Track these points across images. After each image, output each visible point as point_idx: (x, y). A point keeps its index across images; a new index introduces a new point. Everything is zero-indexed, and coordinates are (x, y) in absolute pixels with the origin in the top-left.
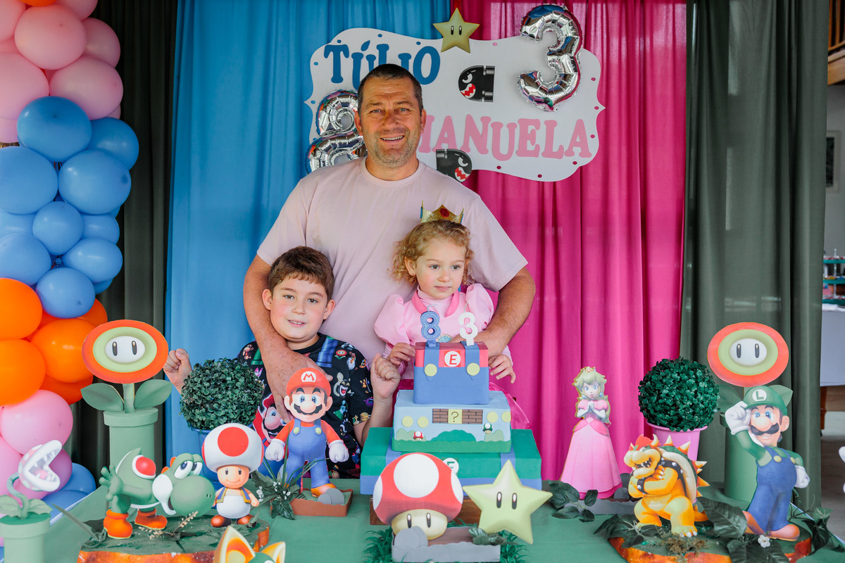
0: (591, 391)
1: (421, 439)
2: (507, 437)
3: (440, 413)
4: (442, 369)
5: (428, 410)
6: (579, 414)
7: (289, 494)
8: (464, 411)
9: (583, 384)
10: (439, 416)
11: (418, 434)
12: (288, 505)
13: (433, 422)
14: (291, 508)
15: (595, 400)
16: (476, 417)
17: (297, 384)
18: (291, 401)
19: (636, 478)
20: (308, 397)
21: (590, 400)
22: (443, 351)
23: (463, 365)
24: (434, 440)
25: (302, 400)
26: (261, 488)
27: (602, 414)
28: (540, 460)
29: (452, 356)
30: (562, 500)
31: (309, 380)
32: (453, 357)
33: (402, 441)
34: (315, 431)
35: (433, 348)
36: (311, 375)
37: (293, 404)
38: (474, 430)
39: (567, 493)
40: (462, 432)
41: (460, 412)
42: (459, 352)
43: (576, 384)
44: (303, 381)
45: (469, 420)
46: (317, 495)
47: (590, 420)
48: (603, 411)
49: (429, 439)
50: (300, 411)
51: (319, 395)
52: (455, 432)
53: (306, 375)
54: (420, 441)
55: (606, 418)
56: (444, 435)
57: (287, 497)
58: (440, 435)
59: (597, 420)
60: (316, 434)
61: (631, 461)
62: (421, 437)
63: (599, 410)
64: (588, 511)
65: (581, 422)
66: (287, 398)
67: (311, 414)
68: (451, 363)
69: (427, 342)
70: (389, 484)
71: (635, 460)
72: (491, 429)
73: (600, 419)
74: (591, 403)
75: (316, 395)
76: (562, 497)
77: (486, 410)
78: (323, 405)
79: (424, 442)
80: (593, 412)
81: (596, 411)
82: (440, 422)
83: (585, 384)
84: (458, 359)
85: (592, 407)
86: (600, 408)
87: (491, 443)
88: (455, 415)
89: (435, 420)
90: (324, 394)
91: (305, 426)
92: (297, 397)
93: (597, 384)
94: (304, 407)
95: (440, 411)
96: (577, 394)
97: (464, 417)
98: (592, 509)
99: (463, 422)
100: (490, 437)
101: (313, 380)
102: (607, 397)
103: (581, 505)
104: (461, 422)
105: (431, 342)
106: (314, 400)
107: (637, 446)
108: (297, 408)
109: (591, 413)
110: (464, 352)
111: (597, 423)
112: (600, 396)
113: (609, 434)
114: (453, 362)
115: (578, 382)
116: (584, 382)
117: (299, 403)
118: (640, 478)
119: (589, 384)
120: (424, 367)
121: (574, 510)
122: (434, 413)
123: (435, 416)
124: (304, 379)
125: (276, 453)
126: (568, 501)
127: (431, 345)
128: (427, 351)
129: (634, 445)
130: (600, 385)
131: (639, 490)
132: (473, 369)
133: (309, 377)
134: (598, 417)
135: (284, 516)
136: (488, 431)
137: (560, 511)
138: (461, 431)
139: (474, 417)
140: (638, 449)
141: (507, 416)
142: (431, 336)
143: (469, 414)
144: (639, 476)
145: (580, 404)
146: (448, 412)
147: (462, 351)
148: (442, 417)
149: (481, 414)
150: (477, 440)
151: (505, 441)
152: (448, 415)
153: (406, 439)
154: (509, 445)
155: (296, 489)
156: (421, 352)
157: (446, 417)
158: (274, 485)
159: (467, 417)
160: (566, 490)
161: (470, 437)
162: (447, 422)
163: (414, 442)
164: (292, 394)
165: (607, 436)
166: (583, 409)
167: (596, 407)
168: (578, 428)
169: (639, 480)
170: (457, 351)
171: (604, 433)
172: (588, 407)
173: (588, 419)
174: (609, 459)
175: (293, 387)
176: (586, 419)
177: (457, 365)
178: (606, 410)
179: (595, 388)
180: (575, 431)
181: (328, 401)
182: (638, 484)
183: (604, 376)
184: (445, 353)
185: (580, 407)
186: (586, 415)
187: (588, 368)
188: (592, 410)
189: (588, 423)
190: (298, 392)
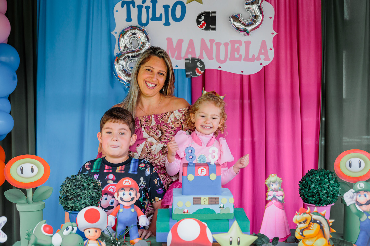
0: (275, 186)
1: (187, 213)
2: (232, 211)
4: (197, 177)
5: (191, 198)
6: (269, 198)
7: (119, 243)
8: (209, 198)
9: (270, 183)
10: (196, 201)
11: (186, 211)
13: (193, 204)
15: (277, 191)
16: (216, 201)
17: (121, 186)
18: (118, 195)
19: (299, 229)
20: (127, 193)
22: (197, 167)
24: (194, 213)
25: (124, 194)
27: (280, 198)
28: (249, 222)
29: (202, 170)
30: (260, 242)
31: (127, 184)
32: (202, 171)
33: (177, 214)
34: (131, 210)
35: (192, 166)
36: (128, 181)
37: (119, 197)
38: (212, 207)
39: (263, 239)
40: (209, 209)
41: (207, 199)
42: (205, 168)
43: (266, 183)
44: (124, 185)
45: (212, 203)
46: (133, 244)
47: (274, 201)
49: (191, 213)
50: (123, 201)
51: (133, 192)
52: (205, 209)
54: (186, 214)
55: (282, 200)
56: (199, 211)
57: (118, 245)
58: (197, 211)
60: (132, 212)
61: (296, 220)
62: (187, 212)
63: (279, 196)
65: (269, 203)
66: (116, 194)
67: (129, 202)
68: (201, 174)
70: (175, 234)
71: (298, 220)
72: (223, 207)
73: (279, 201)
74: (275, 192)
75: (131, 192)
76: (260, 241)
77: (220, 197)
78: (135, 197)
79: (189, 215)
80: (276, 197)
82: (197, 204)
83: (271, 183)
84: (205, 172)
85: (275, 195)
87: (224, 214)
88: (205, 200)
89: (194, 203)
90: (135, 191)
91: (126, 208)
92: (121, 193)
93: (278, 183)
94: (125, 198)
95: (197, 198)
97: (210, 201)
99: (209, 204)
100: (223, 211)
101: (129, 184)
102: (282, 189)
103: (271, 245)
104: (208, 204)
105: (191, 163)
106: (130, 194)
107: (299, 213)
108: (121, 199)
109: (275, 198)
111: (278, 203)
112: (279, 189)
114: (202, 173)
115: (268, 182)
116: (271, 182)
117: (122, 196)
118: (301, 229)
120: (187, 176)
122: (194, 199)
123: (194, 201)
124: (125, 184)
125: (111, 223)
126: (264, 243)
127: (190, 164)
128: (189, 167)
129: (298, 212)
131: (301, 235)
132: (213, 177)
139: (215, 201)
140: (300, 214)
141: (232, 200)
142: (190, 160)
143: (212, 199)
144: (301, 228)
145: (269, 193)
146: (201, 199)
147: (207, 167)
148: (198, 201)
149: (218, 199)
150: (216, 213)
151: (231, 213)
152: (201, 200)
153: (180, 213)
154: (233, 215)
155: (123, 241)
156: (185, 168)
157: (200, 201)
158: (111, 239)
159: (211, 201)
160: (262, 237)
161: (213, 212)
162: (201, 204)
163: (184, 215)
164: (118, 191)
165: (283, 209)
166: (270, 196)
167: (277, 195)
168: (268, 206)
169: (301, 230)
170: (204, 168)
171: (282, 208)
172: (273, 195)
173: (273, 201)
174: (284, 221)
175: (119, 188)
176: (272, 201)
177: (205, 174)
178: (282, 196)
179: (277, 185)
180: (266, 208)
181: (137, 195)
182: (300, 232)
183: (281, 179)
184: (198, 168)
185: (269, 195)
186: (272, 199)
187: (273, 175)
188: (275, 196)
189: (273, 203)
190: (122, 190)
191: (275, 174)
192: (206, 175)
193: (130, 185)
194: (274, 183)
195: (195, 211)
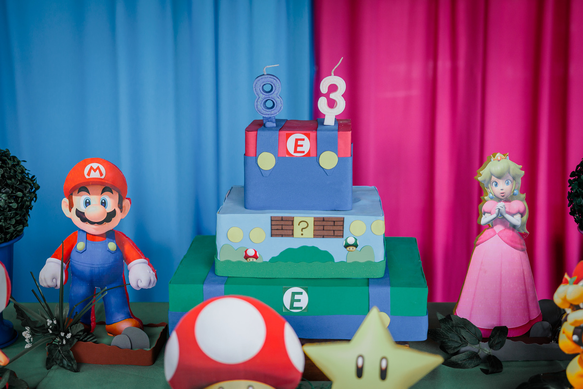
0: (503, 187)
1: (255, 260)
2: (379, 255)
3: (282, 223)
4: (283, 159)
5: (264, 219)
6: (484, 220)
7: (69, 336)
8: (316, 220)
9: (490, 178)
10: (280, 227)
11: (251, 252)
12: (68, 352)
13: (272, 235)
14: (72, 355)
15: (507, 200)
16: (335, 228)
17: (79, 181)
18: (71, 206)
19: (572, 324)
20: (95, 199)
21: (500, 200)
22: (284, 133)
23: (313, 154)
24: (274, 260)
25: (87, 203)
26: (28, 328)
27: (517, 220)
28: (427, 290)
29: (297, 140)
30: (456, 342)
31: (95, 175)
32: (300, 143)
33: (228, 262)
34: (107, 246)
35: (271, 129)
36: (98, 168)
37: (74, 210)
38: (331, 246)
39: (464, 333)
40: (314, 249)
41: (311, 221)
42: (308, 136)
43: (480, 179)
44: (87, 177)
45: (325, 233)
46: (115, 333)
47: (499, 228)
48: (518, 216)
49: (267, 259)
50: (84, 219)
51: (110, 197)
52: (304, 248)
53: (91, 168)
54: (253, 262)
55: (522, 225)
56: (288, 255)
57: (67, 340)
58: (282, 254)
59: (509, 228)
60: (109, 251)
61: (565, 300)
62: (255, 256)
63: (513, 215)
64: (494, 357)
65: (486, 233)
66: (65, 201)
68: (296, 151)
69: (262, 120)
70: (189, 344)
71: (570, 298)
72: (356, 245)
73: (514, 227)
74: (501, 205)
75: (107, 197)
76: (456, 338)
77: (348, 218)
78: (118, 210)
79: (259, 264)
80: (504, 218)
81: (508, 216)
82: (282, 236)
83: (494, 178)
84: (306, 145)
85: (503, 210)
86: (513, 211)
87: (356, 264)
88: (304, 225)
89: (275, 232)
90: (117, 195)
91: (94, 240)
92: (79, 200)
93: (511, 178)
94: (90, 213)
95: (282, 219)
96: (481, 192)
97: (317, 228)
98: (499, 353)
99: (315, 236)
100: (354, 256)
101: (101, 174)
102: (524, 196)
103: (484, 349)
104: (313, 236)
105: (269, 120)
106: (104, 204)
107: (575, 278)
108: (81, 215)
109: (500, 219)
110: (315, 134)
111: (509, 233)
112: (514, 194)
113: (525, 247)
114: (299, 149)
115: (483, 175)
116: (492, 174)
117: (82, 208)
118: (578, 325)
119: (499, 177)
120: (256, 156)
121: (474, 356)
122: (274, 223)
123: (274, 227)
124: (89, 174)
125: (54, 278)
126: (464, 342)
127: (269, 124)
128: (262, 133)
129: (570, 276)
130: (514, 178)
131: (575, 342)
132: (329, 160)
133: (95, 171)
134: (511, 224)
135: (63, 367)
136: (351, 248)
137: (454, 358)
138: (313, 247)
139: (331, 228)
140: (576, 282)
141: (379, 225)
142: (269, 112)
143: (324, 223)
144: (576, 322)
145: (486, 206)
146: (293, 221)
147: (312, 134)
148: (284, 227)
149: (341, 223)
150: (336, 261)
151: (377, 261)
152: (293, 225)
153: (234, 259)
154: (383, 267)
155: (79, 330)
156: (252, 134)
157: (291, 228)
158: (48, 324)
159: (322, 227)
160: (462, 328)
161: (326, 257)
162: (293, 235)
163: (246, 263)
164: (72, 194)
165: (522, 250)
166: (489, 213)
167: (507, 210)
168: (481, 241)
169: (576, 328)
170: (305, 134)
171: (519, 246)
172: (497, 211)
173: (495, 228)
174: (525, 282)
175: (73, 185)
176: (492, 227)
177: (306, 153)
178: (522, 215)
179: (508, 183)
180: (477, 245)
181: (123, 204)
182: (574, 334)
183: (521, 166)
184: (288, 136)
185: (486, 210)
186: (495, 222)
187: (499, 155)
188: (502, 215)
189: (495, 234)
190: (81, 193)
191: (503, 153)
192: (308, 154)
193: (103, 177)
194: (500, 177)
195: (276, 254)
